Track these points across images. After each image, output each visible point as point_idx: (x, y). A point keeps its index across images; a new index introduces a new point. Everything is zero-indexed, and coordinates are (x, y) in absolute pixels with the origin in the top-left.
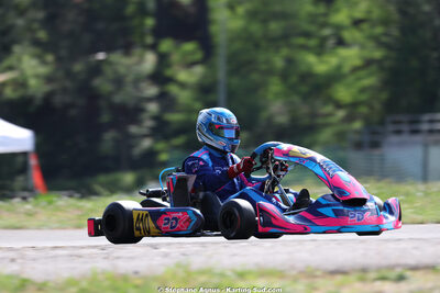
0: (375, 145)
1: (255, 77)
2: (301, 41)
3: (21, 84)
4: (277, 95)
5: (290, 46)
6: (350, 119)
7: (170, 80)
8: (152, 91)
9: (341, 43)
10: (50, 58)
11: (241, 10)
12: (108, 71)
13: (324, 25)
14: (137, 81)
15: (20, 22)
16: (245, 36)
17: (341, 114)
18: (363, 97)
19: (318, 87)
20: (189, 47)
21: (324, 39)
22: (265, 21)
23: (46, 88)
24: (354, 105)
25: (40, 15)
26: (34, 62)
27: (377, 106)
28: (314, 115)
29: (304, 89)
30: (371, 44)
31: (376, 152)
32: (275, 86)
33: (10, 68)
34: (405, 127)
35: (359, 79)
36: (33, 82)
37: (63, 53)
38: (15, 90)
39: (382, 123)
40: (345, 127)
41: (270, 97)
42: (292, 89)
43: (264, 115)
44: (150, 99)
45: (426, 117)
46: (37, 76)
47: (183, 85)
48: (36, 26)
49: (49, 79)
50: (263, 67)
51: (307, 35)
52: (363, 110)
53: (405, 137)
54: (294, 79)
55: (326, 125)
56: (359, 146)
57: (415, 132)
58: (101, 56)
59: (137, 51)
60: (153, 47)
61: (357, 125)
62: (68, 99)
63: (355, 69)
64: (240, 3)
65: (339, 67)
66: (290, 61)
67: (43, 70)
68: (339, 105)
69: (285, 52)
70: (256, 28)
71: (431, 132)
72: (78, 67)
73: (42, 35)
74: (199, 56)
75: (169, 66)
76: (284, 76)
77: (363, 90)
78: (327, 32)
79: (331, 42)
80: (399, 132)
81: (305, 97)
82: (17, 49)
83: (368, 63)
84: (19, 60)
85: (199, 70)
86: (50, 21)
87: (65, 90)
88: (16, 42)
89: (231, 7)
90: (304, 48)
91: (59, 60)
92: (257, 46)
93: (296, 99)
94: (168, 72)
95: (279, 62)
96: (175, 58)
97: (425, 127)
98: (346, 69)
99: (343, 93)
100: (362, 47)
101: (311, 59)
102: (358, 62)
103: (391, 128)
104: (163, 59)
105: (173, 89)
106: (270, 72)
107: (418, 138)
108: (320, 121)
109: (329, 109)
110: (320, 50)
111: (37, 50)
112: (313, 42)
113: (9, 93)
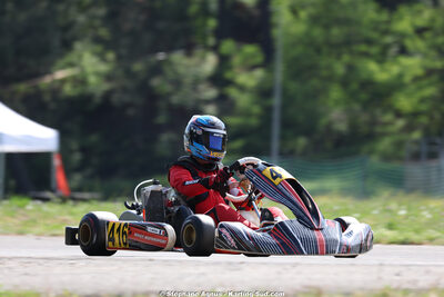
0: (433, 156)
1: (315, 82)
2: (363, 48)
3: (80, 81)
4: (337, 102)
5: (351, 53)
6: (409, 128)
7: (230, 83)
8: (211, 93)
9: (403, 51)
10: (111, 56)
11: (303, 14)
12: (167, 69)
13: (386, 32)
14: (196, 82)
15: (81, 19)
16: (307, 42)
17: (400, 123)
18: (424, 107)
19: (379, 95)
20: (250, 49)
21: (386, 48)
22: (327, 27)
23: (106, 86)
24: (415, 114)
25: (101, 11)
26: (94, 60)
27: (437, 116)
28: (373, 123)
29: (364, 96)
30: (433, 53)
31: (433, 163)
32: (336, 93)
33: (71, 65)
35: (420, 88)
36: (92, 80)
37: (124, 51)
38: (75, 87)
39: (440, 134)
40: (404, 137)
41: (330, 103)
42: (353, 96)
43: (323, 122)
44: (208, 102)
46: (97, 74)
47: (242, 88)
48: (97, 23)
49: (108, 77)
50: (324, 73)
51: (369, 42)
52: (424, 120)
54: (354, 86)
55: (384, 134)
56: (416, 157)
58: (161, 56)
59: (199, 52)
60: (215, 49)
61: (417, 135)
62: (127, 98)
63: (416, 79)
64: (303, 7)
65: (400, 76)
66: (351, 68)
67: (103, 68)
68: (399, 114)
69: (346, 58)
70: (318, 32)
72: (138, 67)
73: (104, 32)
74: (259, 59)
75: (230, 68)
76: (344, 83)
77: (423, 100)
78: (388, 39)
79: (394, 50)
81: (366, 105)
82: (78, 46)
83: (429, 72)
84: (80, 57)
85: (259, 73)
86: (112, 18)
87: (124, 90)
88: (75, 39)
89: (294, 11)
90: (366, 55)
91: (119, 58)
92: (318, 51)
93: (357, 107)
94: (228, 75)
95: (340, 69)
96: (237, 60)
98: (407, 79)
99: (404, 102)
100: (425, 55)
101: (372, 66)
102: (419, 72)
104: (224, 61)
105: (233, 92)
106: (330, 79)
108: (379, 129)
109: (388, 117)
110: (382, 58)
111: (99, 48)
112: (374, 50)
113: (68, 90)
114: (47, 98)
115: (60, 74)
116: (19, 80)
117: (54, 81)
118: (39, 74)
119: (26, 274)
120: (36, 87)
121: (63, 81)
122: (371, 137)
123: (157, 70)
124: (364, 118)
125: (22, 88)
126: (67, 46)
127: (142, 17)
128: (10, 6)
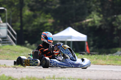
3: (93, 22)
10: (101, 16)
12: (117, 20)
15: (94, 5)
23: (100, 24)
25: (99, 4)
26: (97, 17)
33: (91, 18)
36: (96, 22)
37: (105, 14)
38: (91, 24)
46: (98, 20)
48: (98, 7)
49: (101, 21)
58: (115, 16)
62: (106, 27)
67: (99, 19)
72: (109, 19)
73: (100, 9)
82: (93, 13)
84: (93, 16)
86: (102, 5)
87: (105, 25)
88: (92, 11)
91: (104, 16)
111: (98, 13)
113: (90, 24)
114: (84, 27)
115: (88, 20)
116: (76, 22)
117: (86, 22)
118: (82, 20)
119: (78, 74)
120: (81, 23)
121: (88, 22)
123: (114, 20)
125: (77, 24)
126: (90, 13)
127: (110, 5)
128: (74, 2)
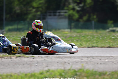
0: (44, 19)
4: (17, 5)
6: (37, 11)
17: (34, 10)
18: (40, 6)
24: (38, 8)
27: (44, 8)
28: (27, 10)
32: (16, 2)
34: (52, 14)
39: (46, 13)
40: (35, 14)
41: (15, 5)
42: (21, 3)
43: (14, 10)
45: (58, 11)
52: (40, 9)
53: (52, 17)
55: (30, 13)
57: (55, 15)
61: (39, 13)
68: (34, 8)
71: (59, 15)
77: (40, 4)
80: (50, 15)
81: (25, 5)
93: (22, 6)
97: (58, 14)
99: (35, 4)
103: (48, 14)
107: (55, 17)
108: (29, 12)
109: (31, 9)
122: (27, 14)
124: (24, 9)
